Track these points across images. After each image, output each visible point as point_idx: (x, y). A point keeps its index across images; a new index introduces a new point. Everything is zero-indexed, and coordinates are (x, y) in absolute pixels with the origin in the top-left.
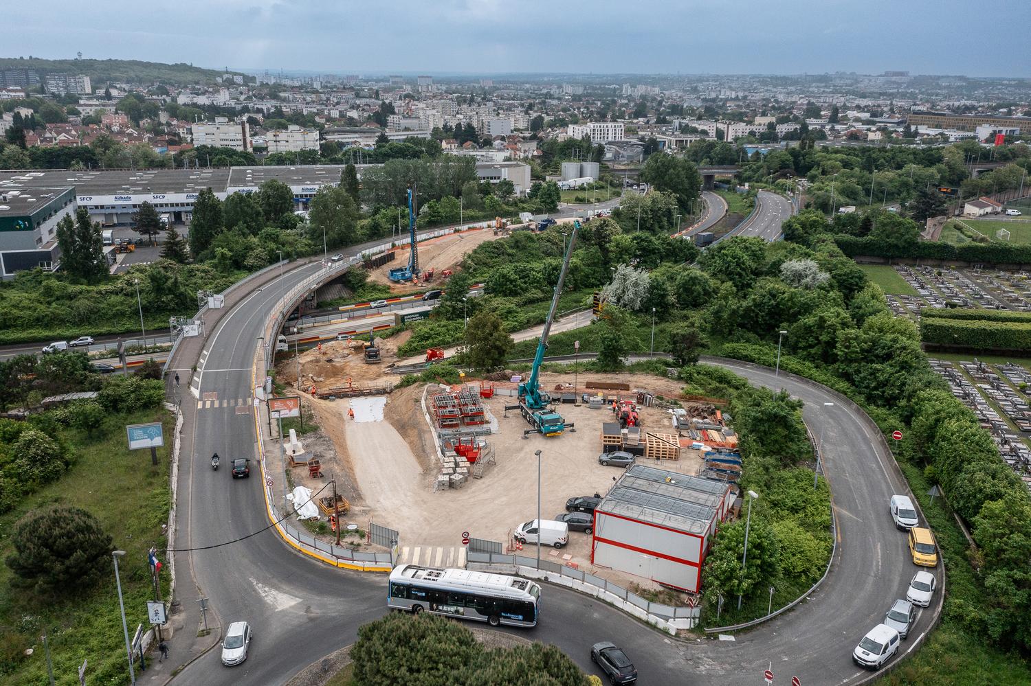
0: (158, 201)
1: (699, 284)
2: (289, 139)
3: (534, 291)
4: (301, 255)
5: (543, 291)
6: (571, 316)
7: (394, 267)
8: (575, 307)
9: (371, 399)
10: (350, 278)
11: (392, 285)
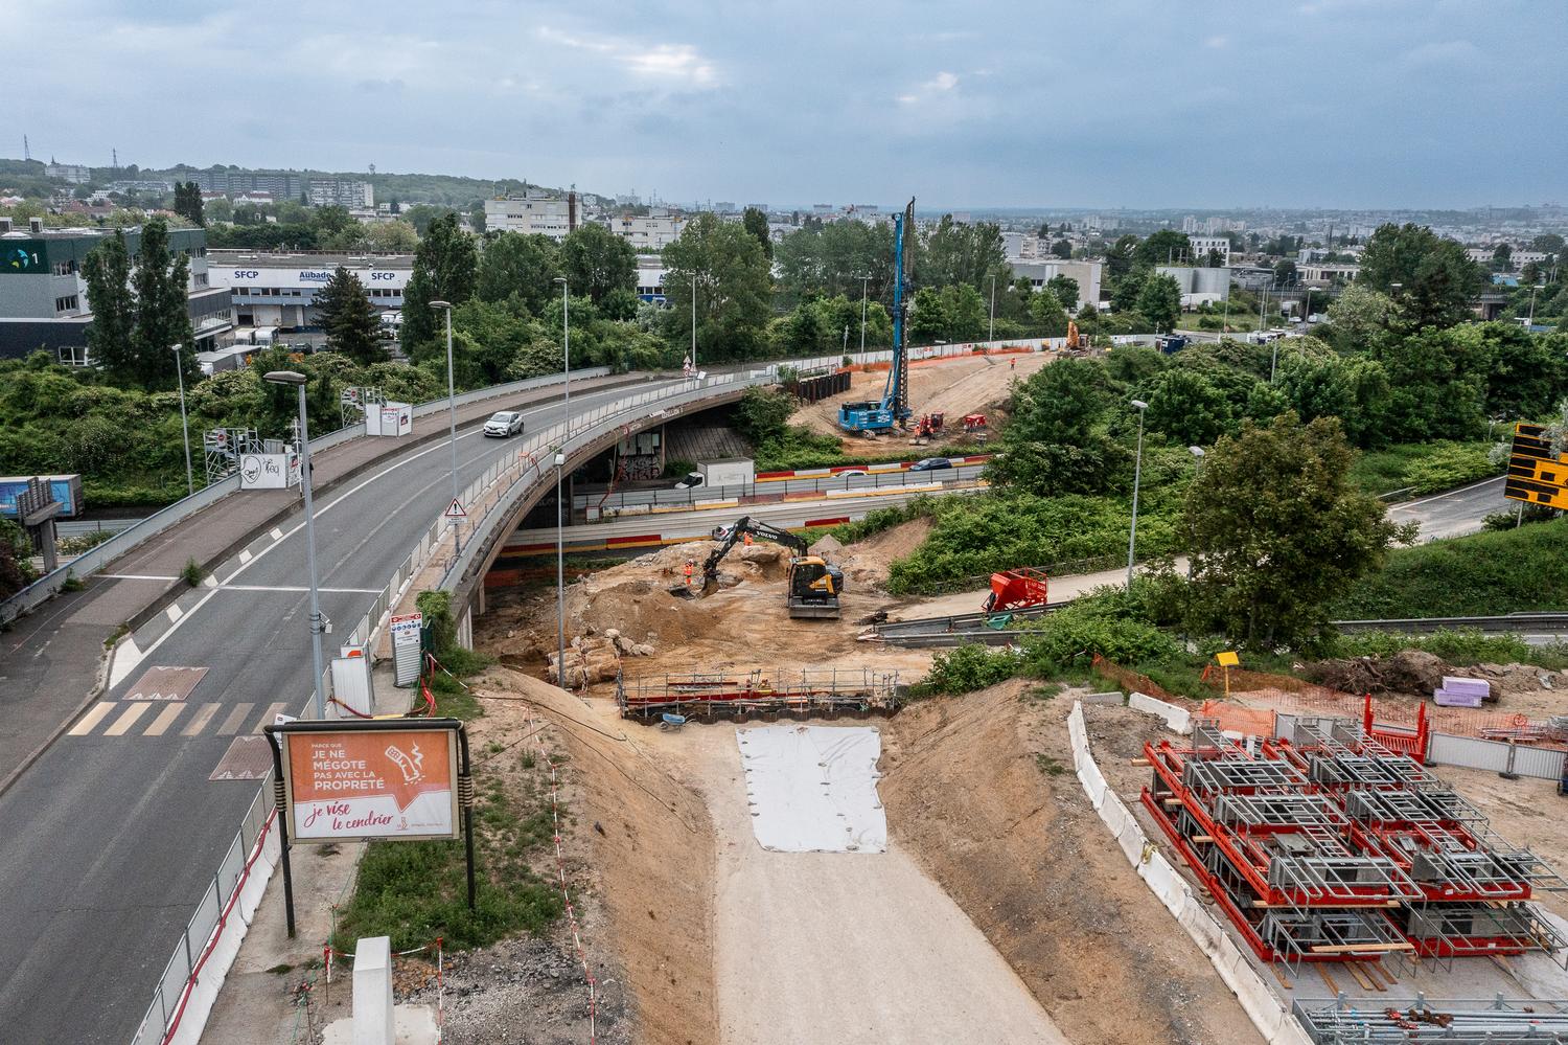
0: (381, 284)
2: (649, 230)
7: (851, 402)
8: (1390, 488)
10: (749, 412)
11: (845, 440)
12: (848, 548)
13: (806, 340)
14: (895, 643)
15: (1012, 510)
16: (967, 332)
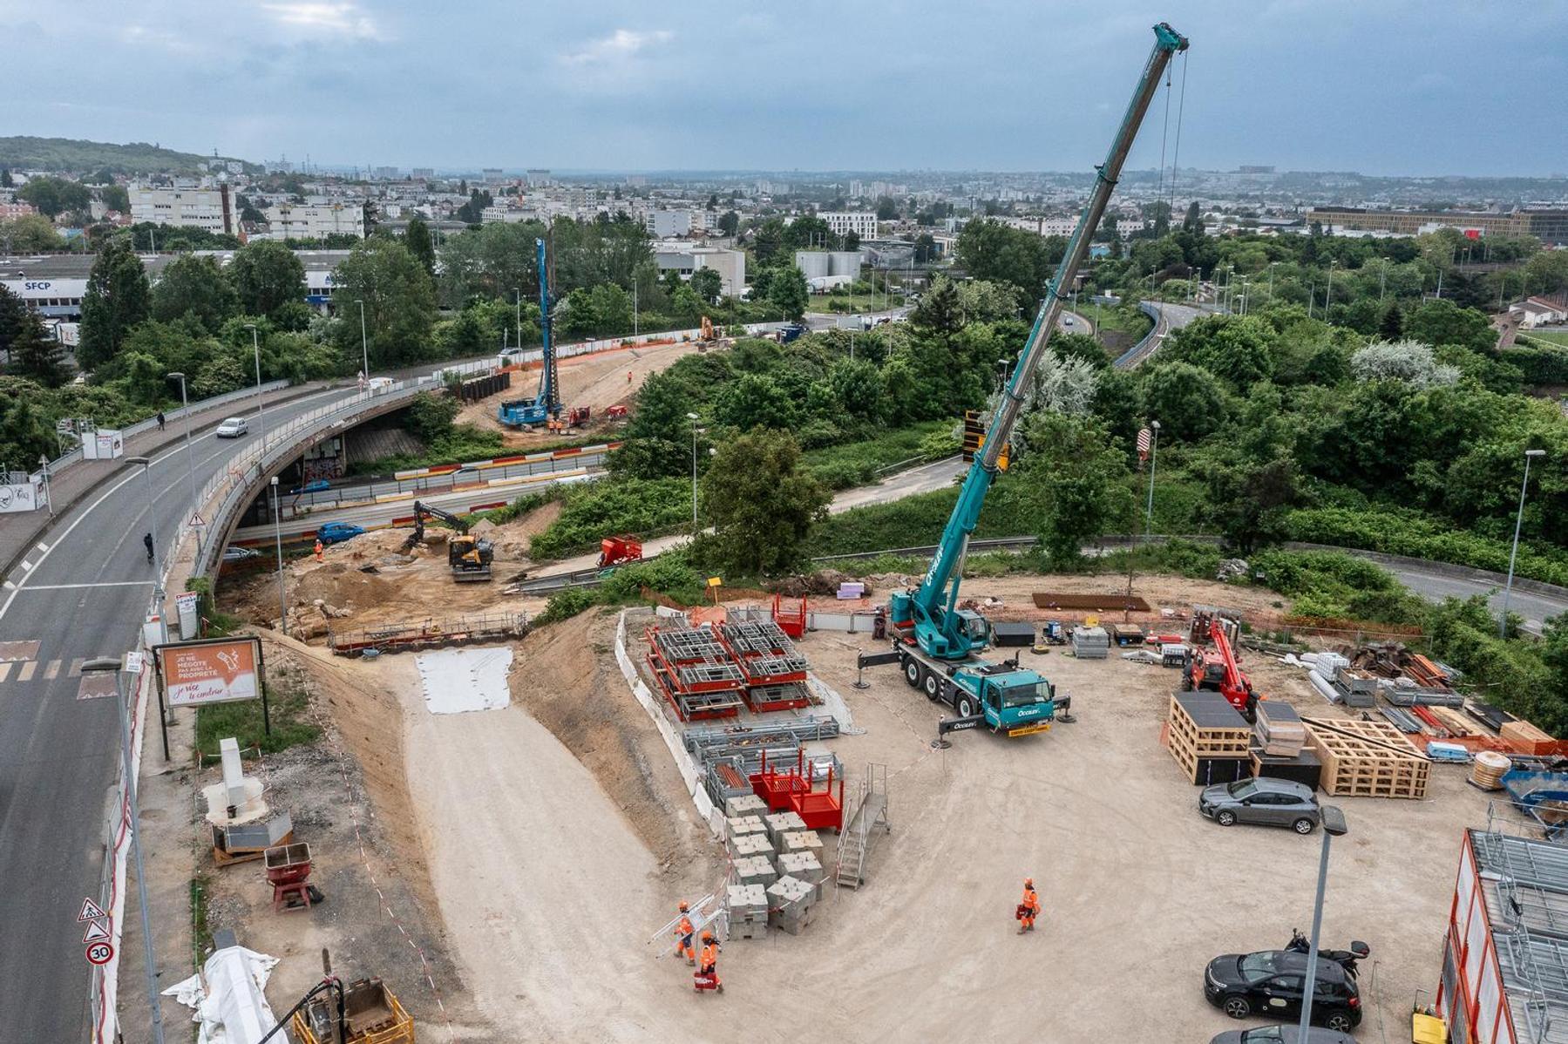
0: (37, 294)
1: (1198, 390)
2: (308, 219)
3: (819, 422)
4: (314, 374)
5: (838, 424)
6: (903, 474)
7: (510, 400)
8: (908, 456)
9: (472, 654)
10: (419, 415)
11: (506, 433)
12: (501, 528)
13: (469, 343)
14: (532, 593)
15: (623, 491)
16: (616, 327)
